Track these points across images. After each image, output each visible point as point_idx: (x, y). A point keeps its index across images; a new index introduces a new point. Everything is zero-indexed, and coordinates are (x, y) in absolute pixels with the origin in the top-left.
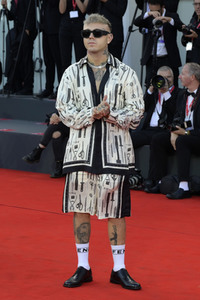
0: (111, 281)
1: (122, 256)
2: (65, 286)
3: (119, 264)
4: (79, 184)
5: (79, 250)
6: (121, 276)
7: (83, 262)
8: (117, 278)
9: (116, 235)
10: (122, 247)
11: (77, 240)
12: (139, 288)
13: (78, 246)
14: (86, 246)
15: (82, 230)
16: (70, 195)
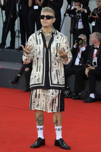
0: (55, 145)
1: (61, 132)
2: (31, 147)
3: (59, 136)
4: (38, 95)
5: (38, 129)
6: (60, 142)
7: (40, 135)
8: (58, 143)
9: (57, 121)
10: (60, 127)
11: (37, 124)
12: (69, 148)
13: (38, 127)
14: (42, 127)
15: (40, 119)
16: (33, 101)
